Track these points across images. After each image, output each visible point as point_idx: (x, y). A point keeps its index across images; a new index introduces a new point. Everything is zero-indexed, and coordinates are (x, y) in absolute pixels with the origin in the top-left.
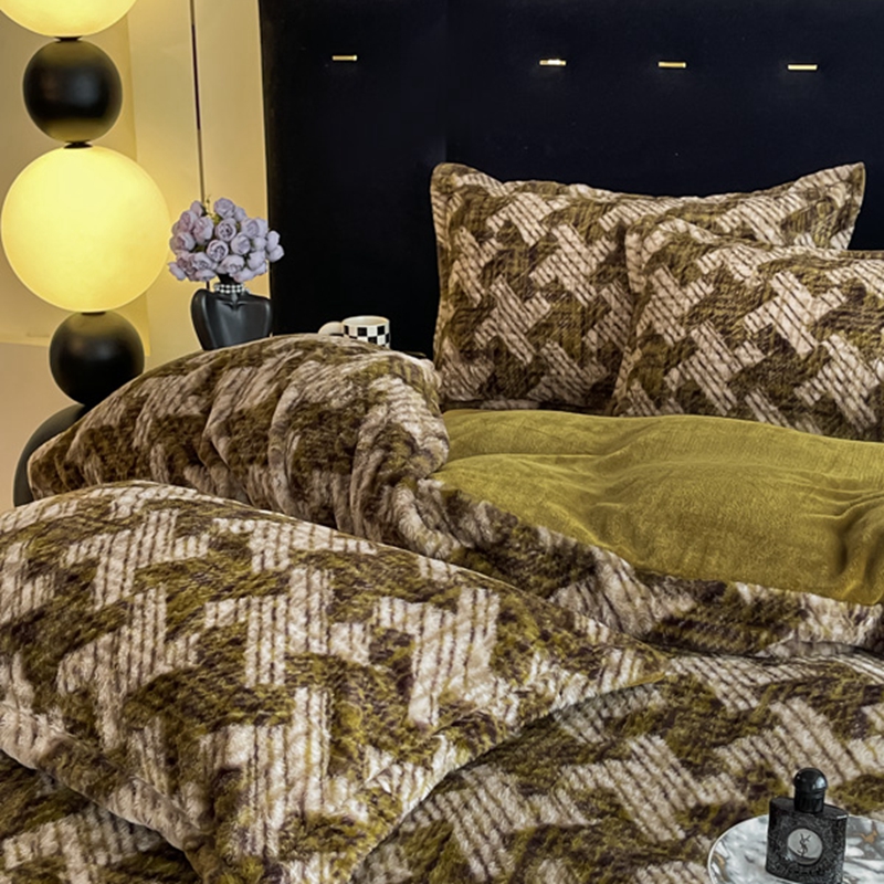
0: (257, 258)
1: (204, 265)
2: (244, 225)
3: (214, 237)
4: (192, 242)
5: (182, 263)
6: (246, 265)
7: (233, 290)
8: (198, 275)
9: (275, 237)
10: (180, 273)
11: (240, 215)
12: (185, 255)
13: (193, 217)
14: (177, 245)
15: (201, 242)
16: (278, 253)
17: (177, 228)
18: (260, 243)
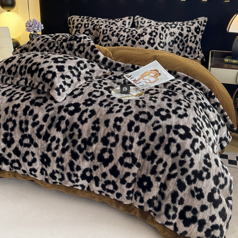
0: (40, 28)
1: (31, 29)
2: (37, 23)
3: (33, 25)
4: (29, 26)
5: (27, 29)
6: (38, 29)
7: (36, 33)
8: (30, 31)
9: (42, 25)
10: (27, 31)
11: (37, 21)
12: (28, 28)
13: (29, 22)
14: (26, 26)
15: (30, 26)
16: (43, 28)
17: (26, 24)
18: (40, 26)
